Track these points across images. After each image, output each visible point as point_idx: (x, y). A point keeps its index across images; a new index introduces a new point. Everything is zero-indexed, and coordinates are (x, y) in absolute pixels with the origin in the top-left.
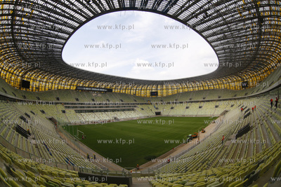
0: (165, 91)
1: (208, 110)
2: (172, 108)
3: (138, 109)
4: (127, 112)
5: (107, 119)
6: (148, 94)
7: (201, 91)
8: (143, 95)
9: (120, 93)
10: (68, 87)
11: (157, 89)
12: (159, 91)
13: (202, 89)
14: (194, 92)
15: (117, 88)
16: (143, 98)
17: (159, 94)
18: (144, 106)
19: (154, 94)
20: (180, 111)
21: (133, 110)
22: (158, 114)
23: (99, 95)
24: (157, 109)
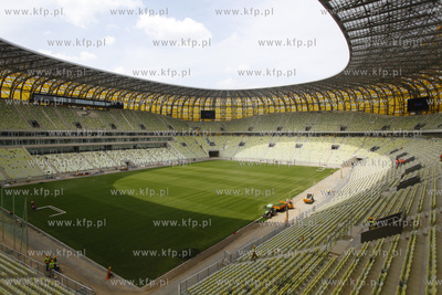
0: (229, 110)
1: (314, 152)
2: (241, 144)
3: (175, 145)
4: (152, 151)
5: (111, 164)
6: (197, 116)
7: (302, 113)
8: (185, 116)
9: (139, 112)
11: (214, 106)
12: (218, 111)
13: (305, 108)
14: (287, 114)
15: (130, 102)
16: (186, 123)
17: (218, 116)
18: (187, 139)
19: (208, 115)
20: (257, 152)
21: (165, 145)
22: (214, 154)
23: (93, 114)
24: (212, 144)
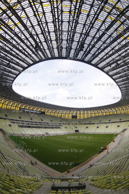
0: (82, 115)
1: (112, 129)
2: (87, 127)
3: (63, 127)
4: (55, 129)
5: (41, 133)
6: (70, 117)
7: (107, 115)
8: (66, 117)
9: (50, 115)
10: (14, 108)
11: (77, 114)
12: (78, 115)
13: (108, 114)
14: (102, 116)
15: (48, 112)
16: (66, 120)
17: (78, 117)
18: (66, 126)
19: (74, 117)
20: (92, 130)
21: (59, 128)
22: (77, 131)
23: (36, 116)
24: (76, 128)
